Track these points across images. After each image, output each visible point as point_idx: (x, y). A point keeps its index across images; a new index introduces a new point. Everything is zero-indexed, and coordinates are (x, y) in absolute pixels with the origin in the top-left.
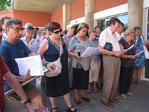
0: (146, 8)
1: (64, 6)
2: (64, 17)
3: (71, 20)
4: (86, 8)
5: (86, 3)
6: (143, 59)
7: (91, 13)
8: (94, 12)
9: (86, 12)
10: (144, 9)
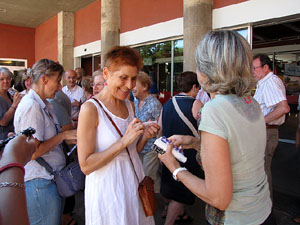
1: (60, 15)
2: (60, 38)
3: (75, 46)
5: (103, 10)
7: (114, 32)
8: (120, 32)
9: (104, 30)
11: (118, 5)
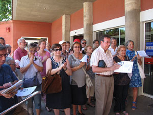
0: (143, 22)
1: (64, 17)
2: (63, 27)
3: (70, 31)
4: (84, 19)
5: (85, 14)
6: (136, 78)
7: (90, 24)
8: (93, 24)
9: (85, 23)
10: (141, 23)
11: (92, 11)
